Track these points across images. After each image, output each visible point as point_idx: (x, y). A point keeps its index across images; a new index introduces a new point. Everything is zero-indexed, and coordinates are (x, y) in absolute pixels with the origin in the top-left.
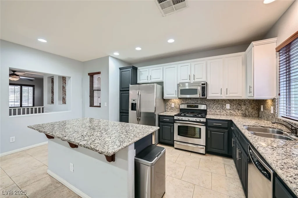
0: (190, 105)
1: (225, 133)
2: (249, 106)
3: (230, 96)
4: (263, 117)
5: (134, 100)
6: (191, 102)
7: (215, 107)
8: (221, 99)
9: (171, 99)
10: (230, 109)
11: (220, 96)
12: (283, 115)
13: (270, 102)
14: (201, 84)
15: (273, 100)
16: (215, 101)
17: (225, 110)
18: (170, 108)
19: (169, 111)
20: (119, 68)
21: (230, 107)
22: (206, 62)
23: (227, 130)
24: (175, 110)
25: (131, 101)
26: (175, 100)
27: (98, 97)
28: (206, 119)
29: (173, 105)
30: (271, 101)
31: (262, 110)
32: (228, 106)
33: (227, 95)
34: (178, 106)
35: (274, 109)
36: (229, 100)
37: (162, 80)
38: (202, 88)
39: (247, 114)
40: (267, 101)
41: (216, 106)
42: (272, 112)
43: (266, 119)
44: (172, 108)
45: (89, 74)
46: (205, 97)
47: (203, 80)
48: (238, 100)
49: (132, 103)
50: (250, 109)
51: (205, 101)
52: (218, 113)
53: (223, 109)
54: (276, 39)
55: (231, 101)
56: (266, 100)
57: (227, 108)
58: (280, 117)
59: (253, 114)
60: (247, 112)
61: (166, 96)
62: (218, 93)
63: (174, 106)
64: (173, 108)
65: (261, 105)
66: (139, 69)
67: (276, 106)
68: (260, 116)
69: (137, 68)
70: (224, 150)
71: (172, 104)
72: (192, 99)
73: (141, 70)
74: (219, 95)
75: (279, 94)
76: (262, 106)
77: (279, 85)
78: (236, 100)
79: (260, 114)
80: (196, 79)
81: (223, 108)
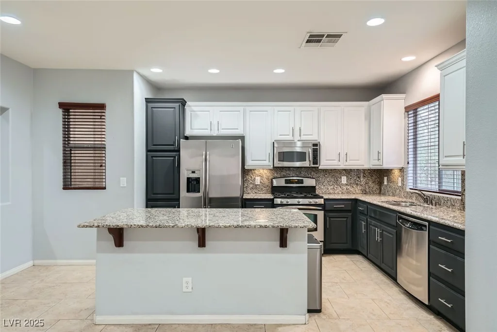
0: (290, 180)
1: (348, 219)
2: (369, 179)
3: (350, 164)
4: (386, 192)
5: (193, 172)
6: (289, 175)
7: (326, 182)
8: (335, 169)
9: (254, 170)
10: (346, 185)
11: (337, 164)
12: (412, 187)
13: (396, 173)
14: (311, 145)
15: (400, 170)
16: (326, 171)
17: (340, 185)
18: (251, 186)
19: (249, 191)
20: (146, 99)
21: (347, 182)
22: (318, 109)
23: (351, 214)
24: (262, 189)
25: (185, 174)
26: (261, 171)
27: (99, 164)
28: (324, 199)
29: (258, 181)
30: (399, 171)
31: (386, 183)
32: (344, 180)
33: (347, 164)
34: (267, 182)
35: (402, 181)
36: (345, 170)
37: (242, 133)
38: (313, 151)
39: (368, 190)
40: (393, 172)
41: (328, 179)
42: (400, 184)
43: (391, 194)
44: (256, 185)
45: (62, 105)
46: (318, 166)
47: (314, 138)
48: (357, 169)
49: (188, 179)
50: (370, 183)
51: (313, 173)
52: (331, 191)
53: (337, 185)
54: (405, 96)
55: (348, 172)
56: (392, 170)
57: (342, 182)
58: (408, 190)
59: (374, 189)
60: (367, 187)
61: (249, 164)
62: (335, 160)
63: (261, 182)
64: (258, 186)
65: (384, 176)
66: (189, 106)
67: (405, 176)
68: (382, 192)
69: (186, 102)
70: (346, 243)
71: (257, 178)
72: (292, 169)
73: (195, 109)
74: (336, 162)
75: (408, 163)
76: (386, 178)
77: (408, 152)
78: (354, 170)
79: (382, 188)
80: (304, 135)
81: (337, 182)
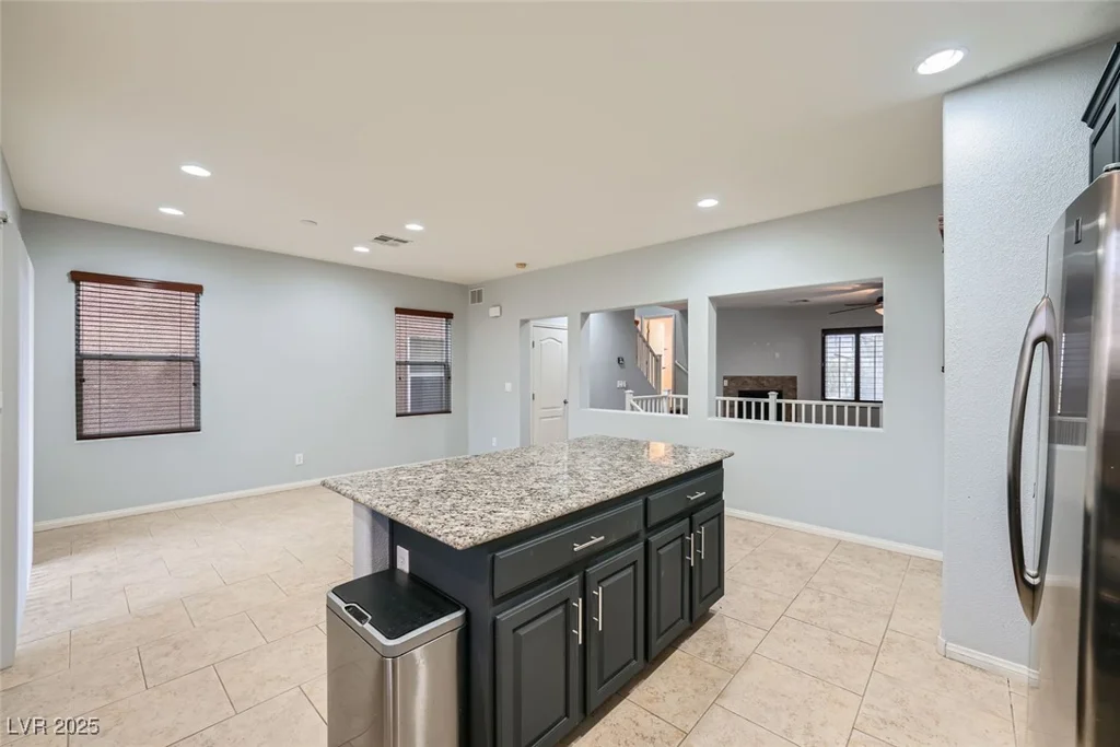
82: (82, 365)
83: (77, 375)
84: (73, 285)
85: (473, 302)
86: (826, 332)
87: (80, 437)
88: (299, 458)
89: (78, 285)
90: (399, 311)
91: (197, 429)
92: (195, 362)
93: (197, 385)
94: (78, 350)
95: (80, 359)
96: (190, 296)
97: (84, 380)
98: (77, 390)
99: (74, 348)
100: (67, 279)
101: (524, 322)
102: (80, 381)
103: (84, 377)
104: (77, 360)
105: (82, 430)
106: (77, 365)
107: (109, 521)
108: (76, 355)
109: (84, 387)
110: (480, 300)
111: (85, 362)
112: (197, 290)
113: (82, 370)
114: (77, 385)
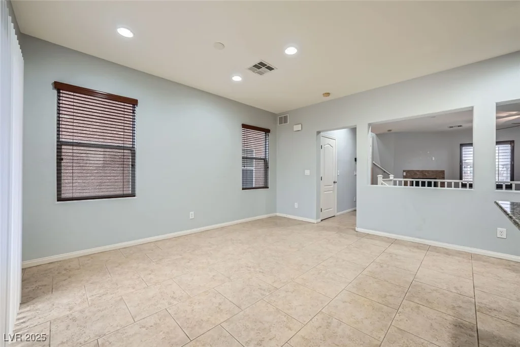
82: (61, 149)
83: (57, 156)
84: (55, 92)
85: (281, 123)
86: (462, 145)
87: (60, 199)
88: (192, 215)
89: (59, 93)
90: (244, 126)
91: (133, 195)
92: (133, 151)
93: (133, 166)
94: (58, 138)
95: (60, 144)
96: (129, 106)
97: (62, 159)
98: (57, 166)
99: (56, 136)
100: (51, 87)
101: (319, 133)
102: (60, 159)
103: (63, 157)
104: (57, 145)
105: (61, 195)
106: (57, 149)
107: (78, 258)
108: (58, 142)
109: (63, 164)
110: (286, 121)
111: (63, 147)
112: (134, 102)
113: (61, 152)
114: (57, 162)
